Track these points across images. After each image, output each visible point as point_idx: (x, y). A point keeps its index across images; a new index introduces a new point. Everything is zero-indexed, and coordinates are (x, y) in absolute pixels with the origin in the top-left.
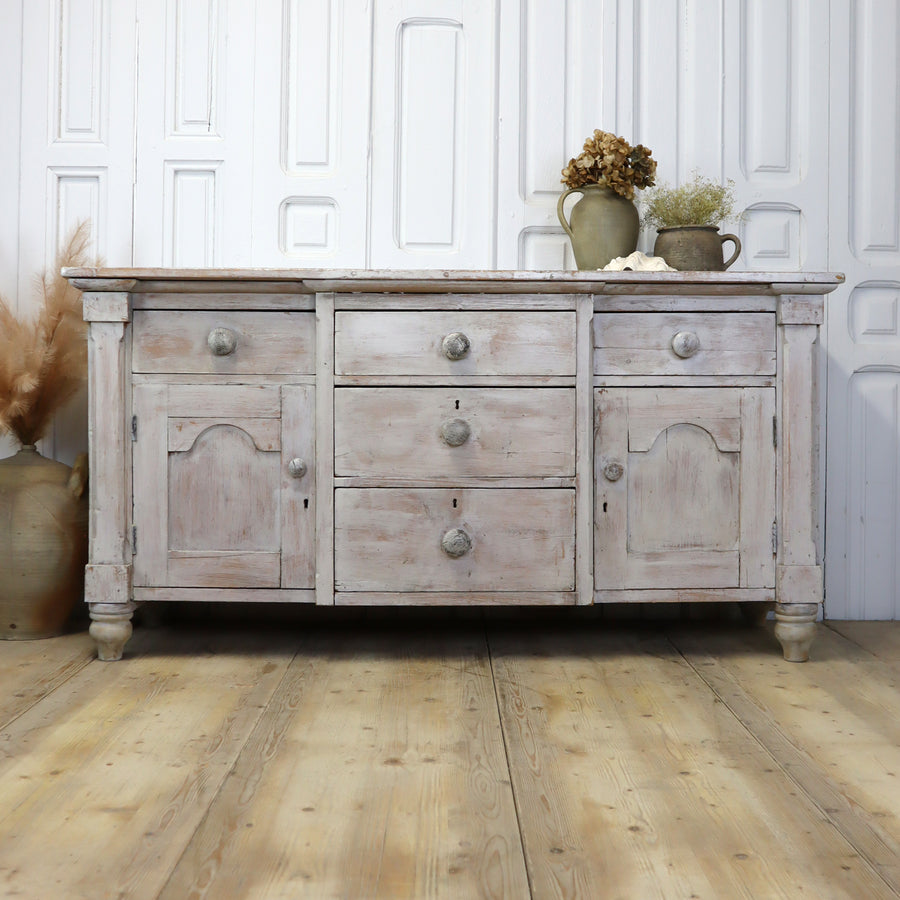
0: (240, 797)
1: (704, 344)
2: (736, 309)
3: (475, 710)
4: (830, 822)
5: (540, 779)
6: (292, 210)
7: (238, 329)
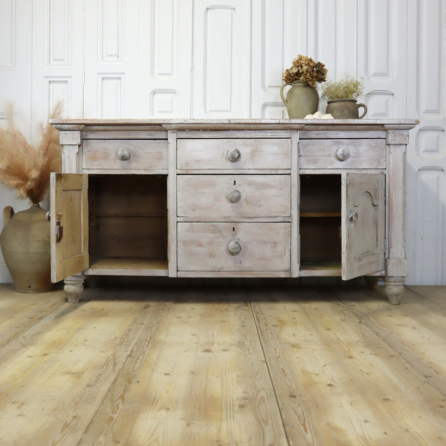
0: (134, 368)
1: (352, 154)
2: (366, 137)
3: (245, 326)
4: (428, 382)
5: (280, 360)
6: (156, 96)
7: (132, 148)
